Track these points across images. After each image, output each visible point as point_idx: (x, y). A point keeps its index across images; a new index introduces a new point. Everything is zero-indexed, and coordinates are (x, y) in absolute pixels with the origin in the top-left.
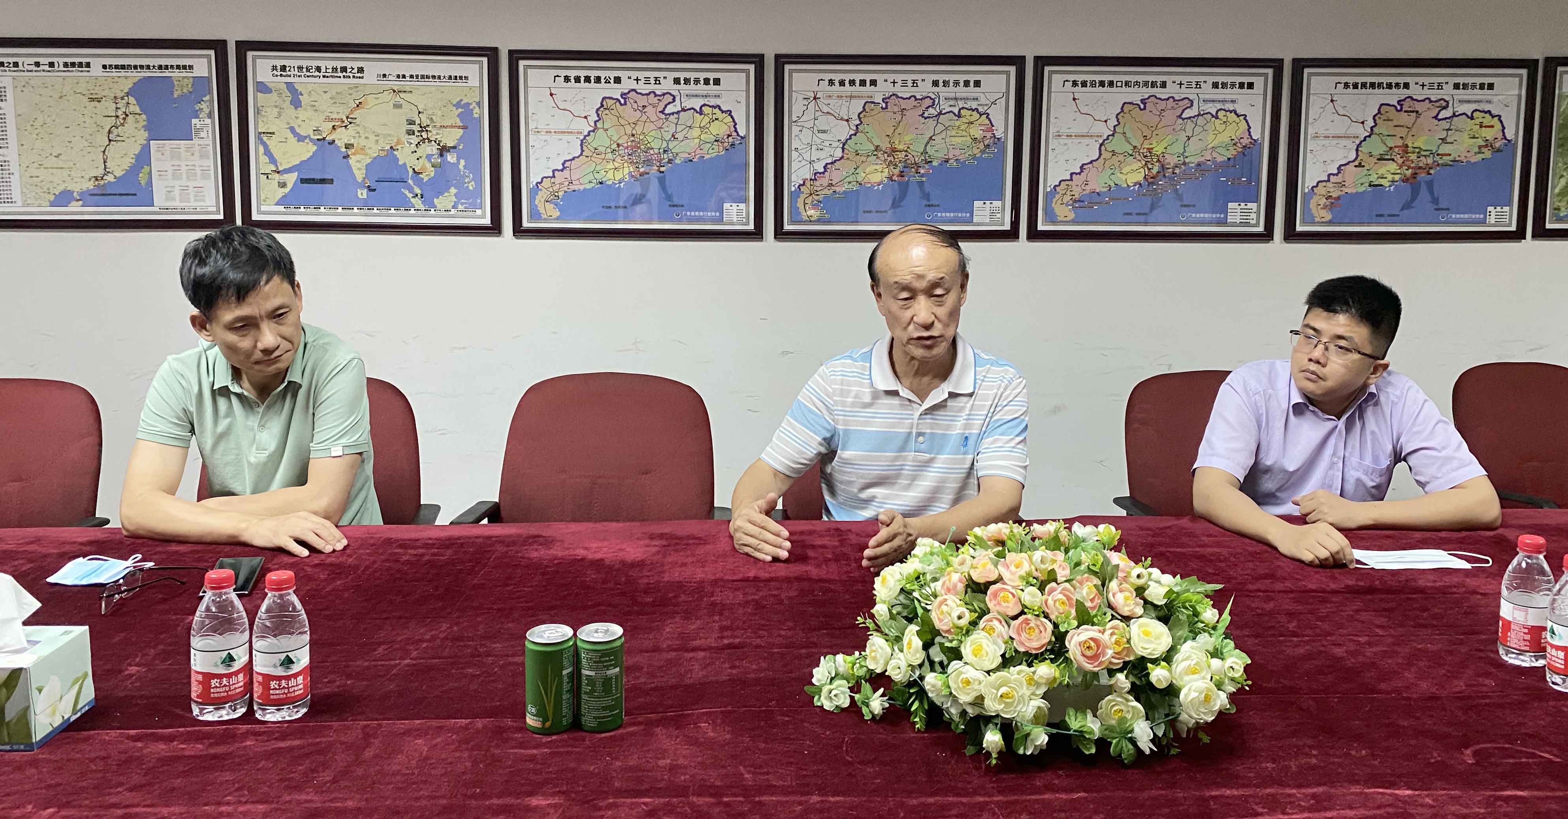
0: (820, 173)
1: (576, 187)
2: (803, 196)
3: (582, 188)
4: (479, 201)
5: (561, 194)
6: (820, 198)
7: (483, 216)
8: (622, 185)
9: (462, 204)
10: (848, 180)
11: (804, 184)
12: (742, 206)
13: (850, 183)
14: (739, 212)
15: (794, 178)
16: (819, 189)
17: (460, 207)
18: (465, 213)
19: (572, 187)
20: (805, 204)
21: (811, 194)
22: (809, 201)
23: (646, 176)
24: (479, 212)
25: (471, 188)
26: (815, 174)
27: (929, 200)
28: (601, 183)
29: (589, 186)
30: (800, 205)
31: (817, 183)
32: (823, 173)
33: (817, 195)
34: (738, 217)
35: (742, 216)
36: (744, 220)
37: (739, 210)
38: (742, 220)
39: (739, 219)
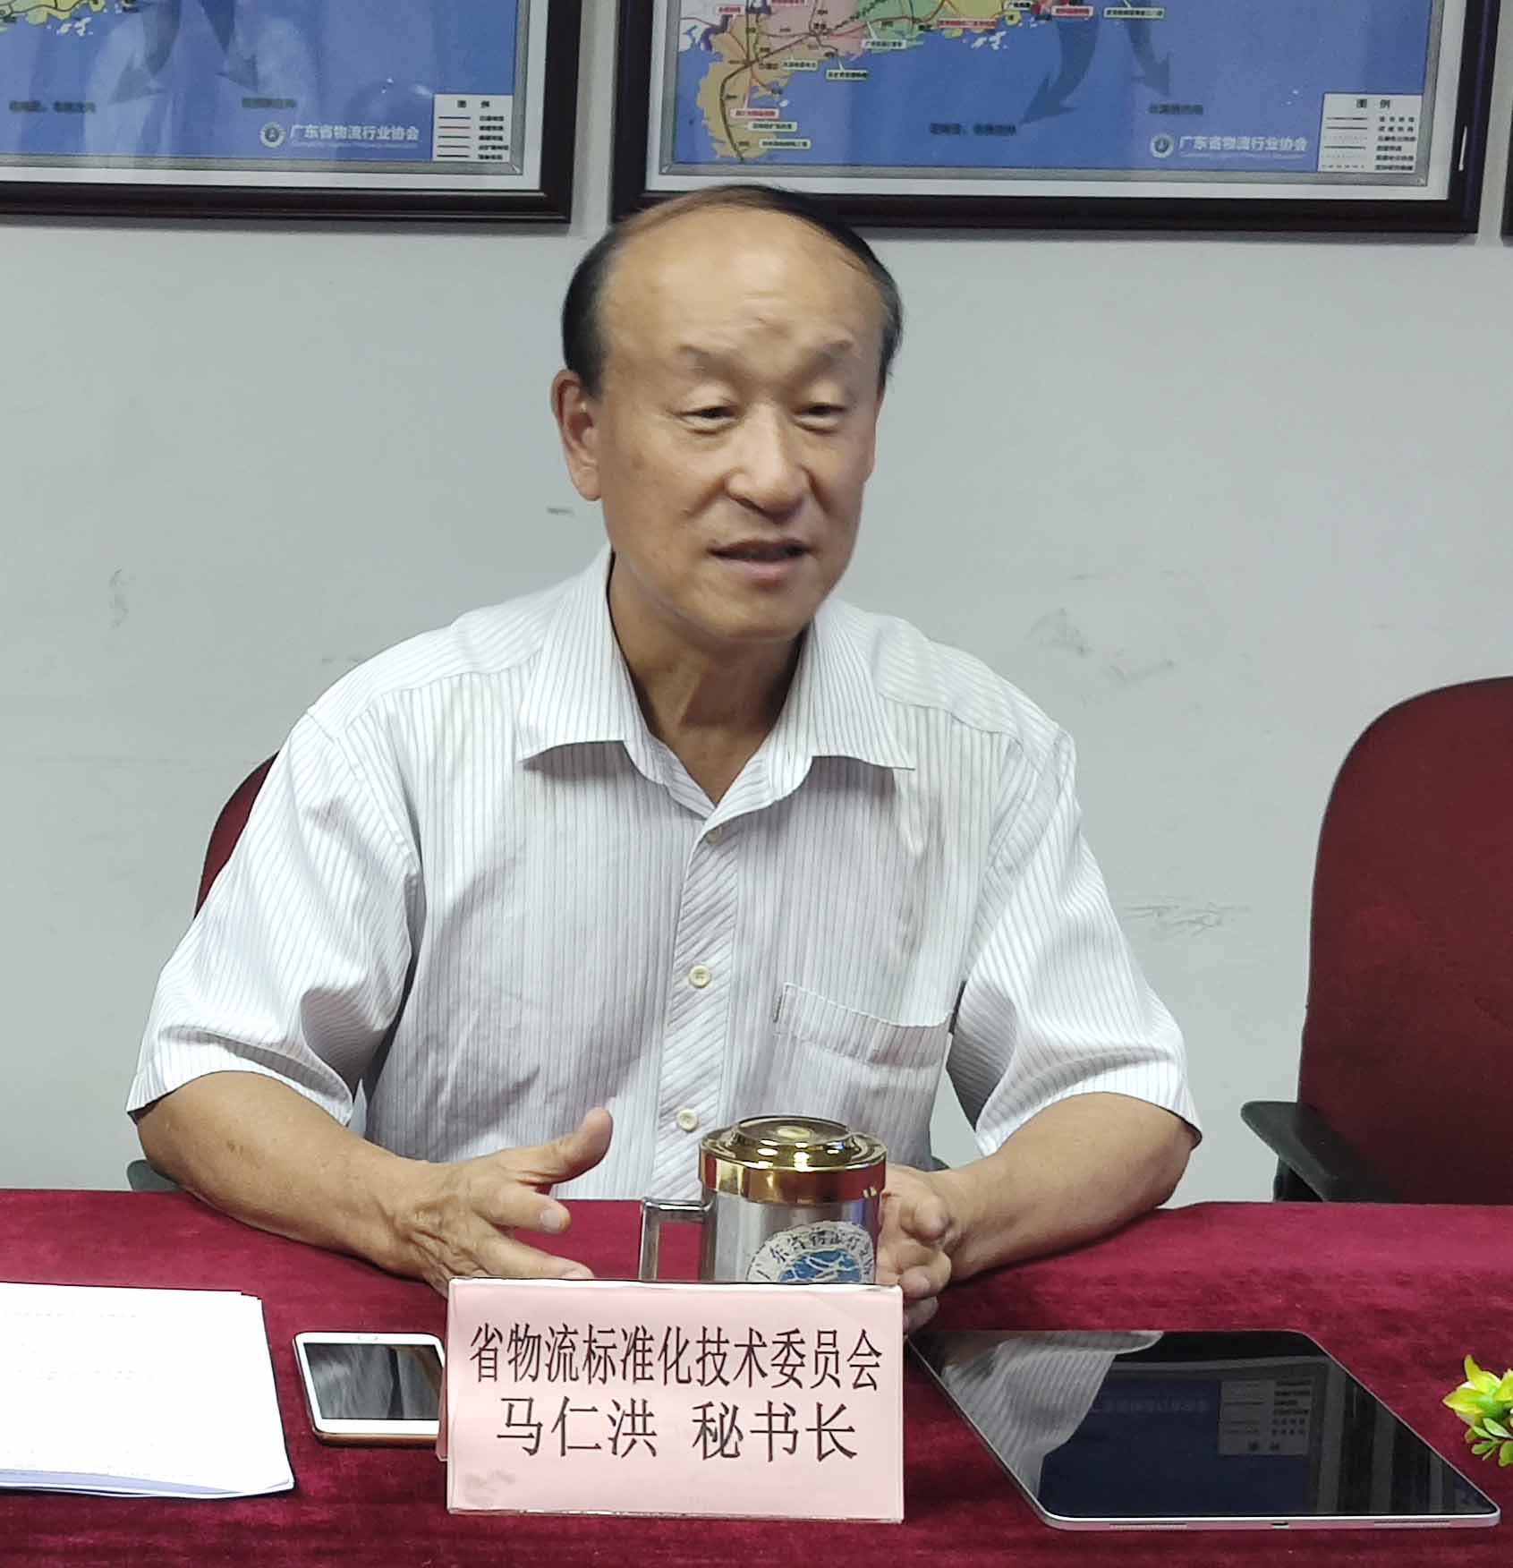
2: (718, 71)
6: (782, 76)
8: (81, 26)
10: (880, 11)
11: (723, 27)
12: (502, 105)
13: (887, 22)
14: (490, 125)
15: (688, 5)
16: (776, 44)
20: (725, 99)
21: (748, 64)
22: (740, 85)
27: (1166, 91)
30: (707, 99)
31: (772, 24)
33: (769, 66)
34: (485, 143)
35: (501, 138)
36: (506, 155)
37: (489, 119)
38: (500, 157)
39: (490, 152)
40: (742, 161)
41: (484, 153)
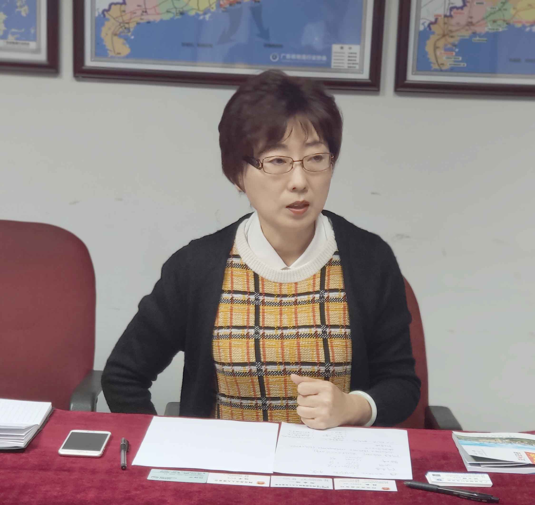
0: (457, 8)
1: (151, 18)
2: (433, 38)
3: (157, 18)
4: (32, 31)
5: (132, 26)
6: (455, 40)
7: (37, 51)
8: (207, 17)
9: (13, 34)
10: (492, 17)
12: (356, 48)
13: (494, 21)
14: (351, 57)
15: (424, 13)
16: (454, 29)
17: (11, 38)
18: (16, 46)
19: (146, 18)
20: (436, 48)
21: (444, 36)
22: (441, 44)
23: (238, 6)
24: (33, 45)
25: (24, 14)
26: (451, 9)
28: (182, 13)
29: (167, 17)
30: (429, 48)
31: (453, 21)
32: (462, 8)
33: (452, 37)
34: (350, 62)
35: (355, 60)
36: (357, 67)
37: (351, 53)
38: (355, 67)
39: (352, 65)
40: (441, 71)
41: (350, 65)
